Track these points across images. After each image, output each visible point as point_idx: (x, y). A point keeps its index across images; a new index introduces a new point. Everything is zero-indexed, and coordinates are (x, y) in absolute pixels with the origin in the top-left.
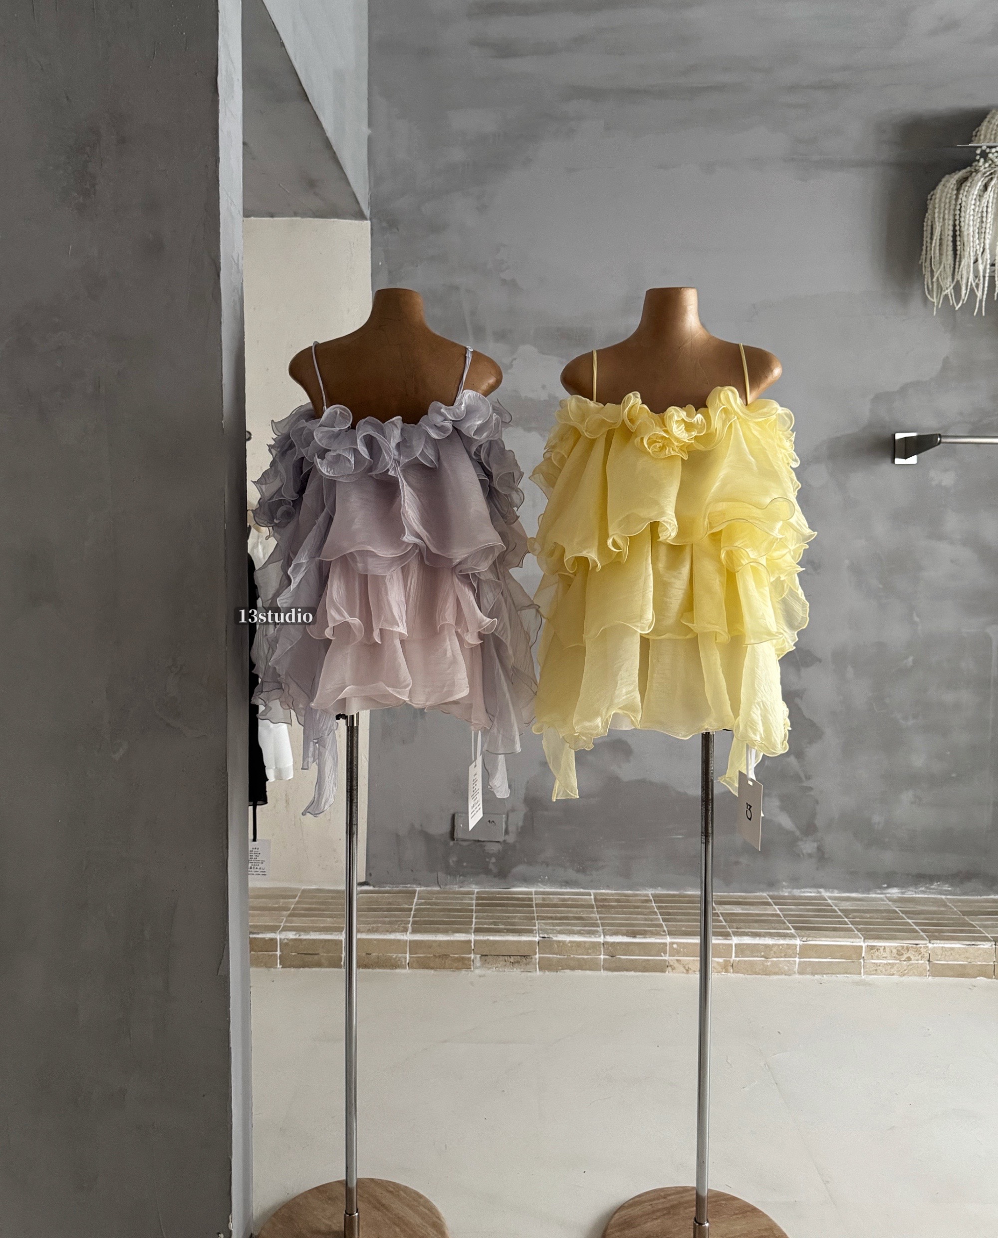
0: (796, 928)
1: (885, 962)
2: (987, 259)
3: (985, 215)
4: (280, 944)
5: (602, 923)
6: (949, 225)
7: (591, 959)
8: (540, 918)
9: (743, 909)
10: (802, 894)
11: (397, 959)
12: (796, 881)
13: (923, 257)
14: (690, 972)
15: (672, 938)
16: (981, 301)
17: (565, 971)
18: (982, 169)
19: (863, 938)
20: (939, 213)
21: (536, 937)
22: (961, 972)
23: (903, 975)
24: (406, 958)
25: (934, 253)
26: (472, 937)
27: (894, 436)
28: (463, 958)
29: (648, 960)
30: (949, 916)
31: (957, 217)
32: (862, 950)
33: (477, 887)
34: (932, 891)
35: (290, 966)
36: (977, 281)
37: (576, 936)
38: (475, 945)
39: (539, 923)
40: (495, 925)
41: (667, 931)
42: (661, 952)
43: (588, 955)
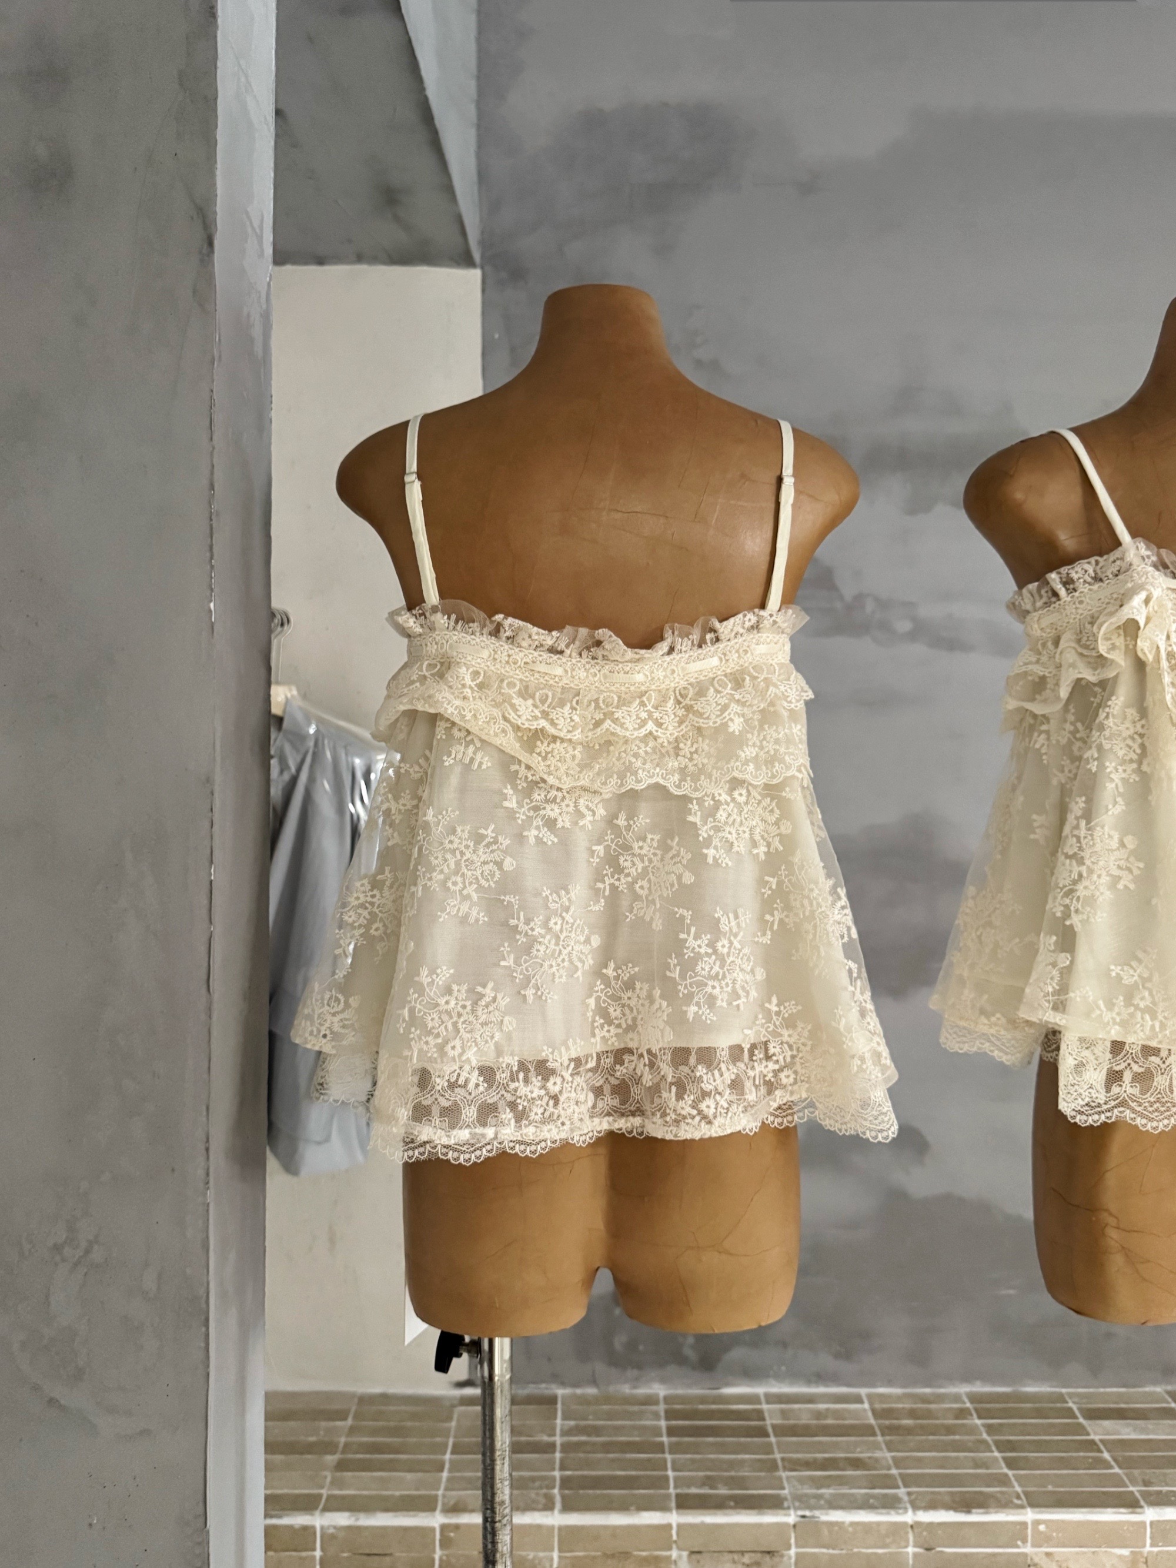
4: (322, 1536)
5: (902, 1478)
7: (890, 1553)
8: (787, 1465)
15: (1036, 1513)
21: (789, 1515)
24: (552, 1560)
26: (674, 1518)
28: (657, 1559)
29: (994, 1555)
33: (662, 1386)
37: (862, 1512)
38: (678, 1535)
39: (788, 1478)
40: (711, 1488)
41: (1022, 1496)
42: (1018, 1539)
43: (884, 1548)
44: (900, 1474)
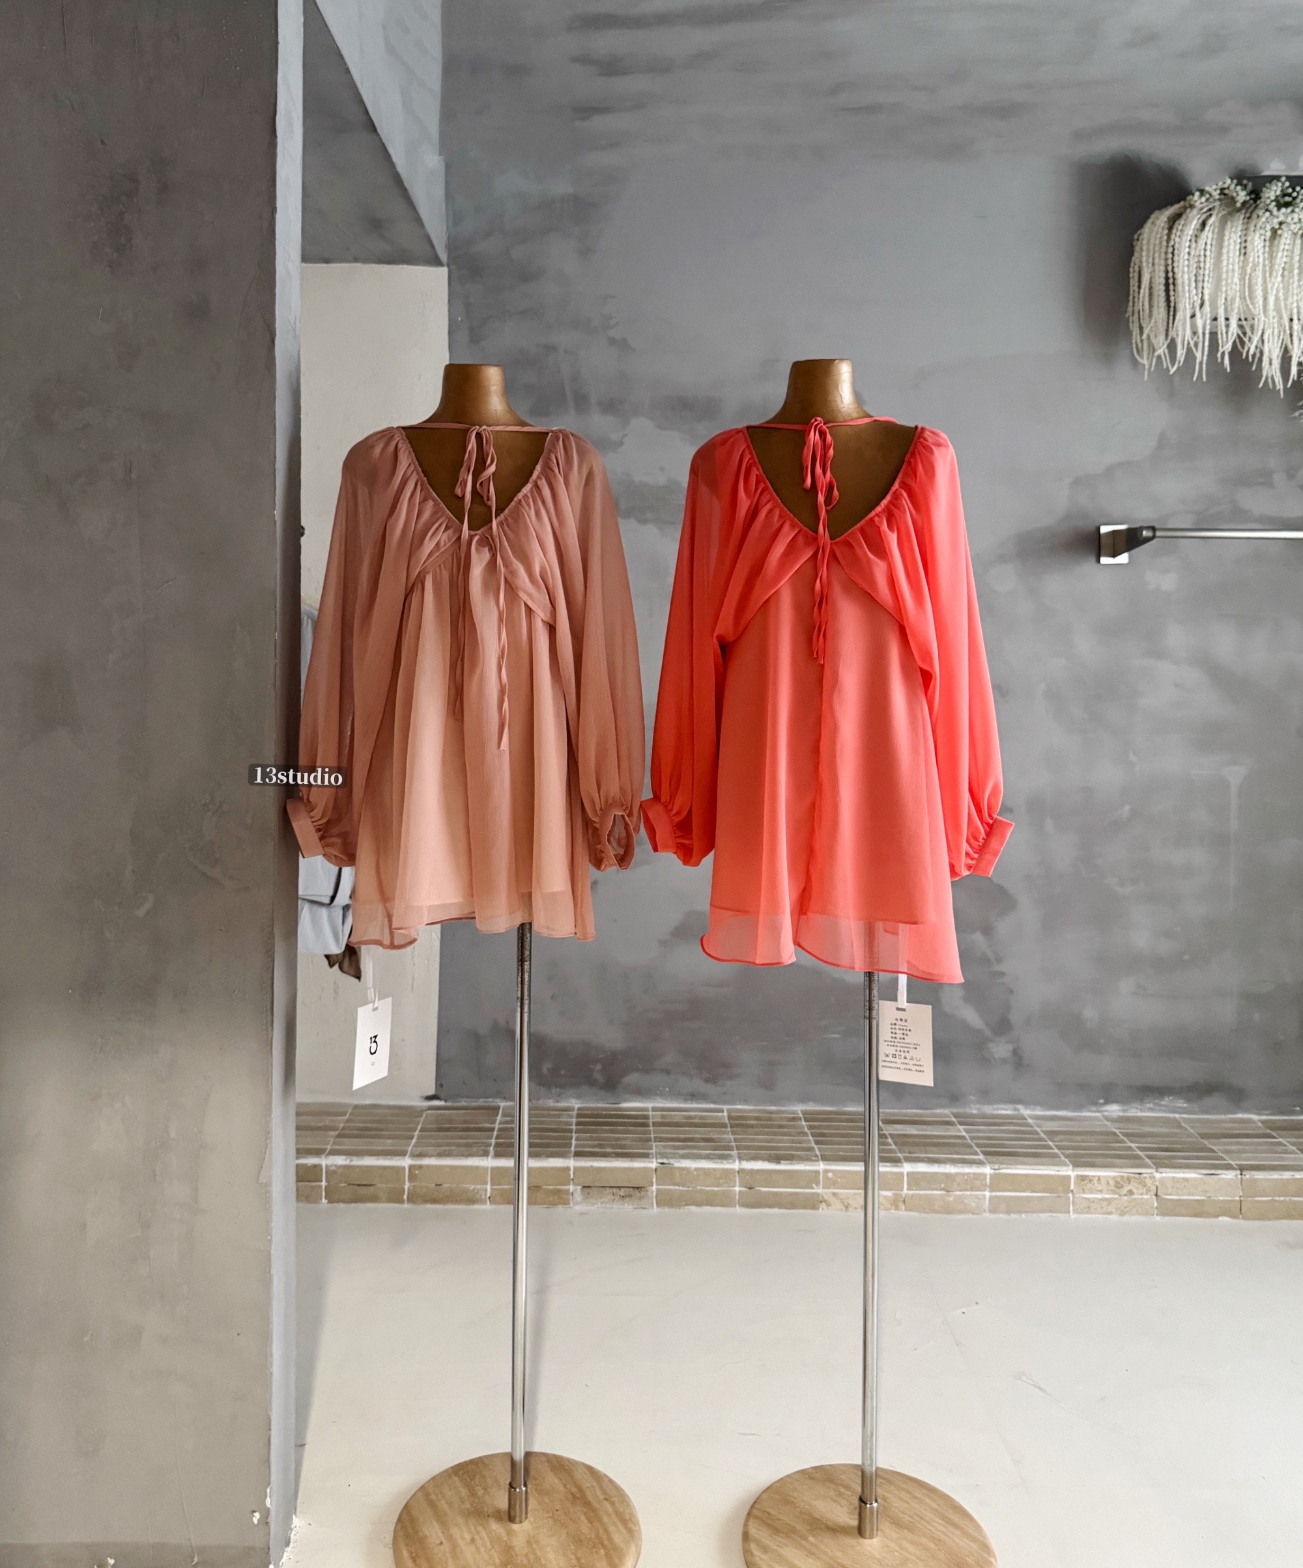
0: (985, 1153)
1: (1099, 1196)
2: (1207, 313)
3: (1202, 259)
4: (327, 1172)
5: (737, 1146)
6: (1160, 271)
7: (723, 1190)
8: (657, 1139)
9: (918, 1130)
10: (995, 1112)
12: (986, 1095)
13: (1130, 309)
14: (850, 1209)
15: (826, 1165)
16: (1201, 363)
17: (689, 1207)
18: (1197, 204)
19: (1071, 1167)
20: (1148, 256)
21: (653, 1162)
22: (1198, 1210)
23: (1122, 1214)
24: (486, 1190)
25: (1143, 305)
26: (571, 1163)
27: (1099, 528)
28: (559, 1191)
29: (796, 1194)
30: (1183, 1139)
31: (1170, 262)
32: (1070, 1182)
33: (577, 1101)
34: (1162, 1108)
35: (338, 1202)
36: (1195, 339)
37: (703, 1161)
38: (574, 1173)
39: (656, 1145)
40: (602, 1149)
41: (817, 1155)
42: (812, 1183)
43: (718, 1187)
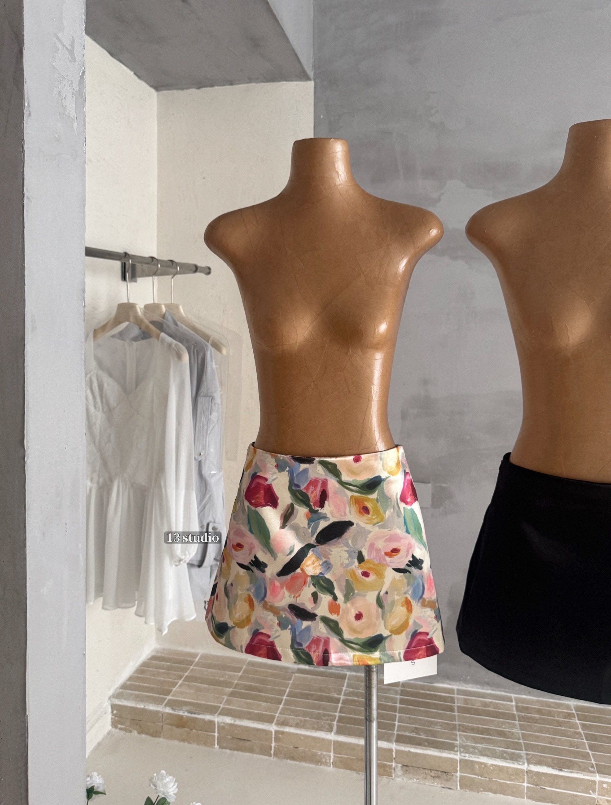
4: (218, 727)
7: (513, 784)
8: (462, 728)
11: (322, 756)
15: (602, 777)
17: (486, 793)
21: (457, 755)
24: (330, 757)
26: (394, 746)
28: (384, 765)
29: (575, 796)
35: (226, 748)
37: (498, 760)
38: (396, 755)
39: (460, 735)
40: (417, 734)
41: (595, 766)
42: (590, 790)
43: (510, 781)
44: (524, 743)
